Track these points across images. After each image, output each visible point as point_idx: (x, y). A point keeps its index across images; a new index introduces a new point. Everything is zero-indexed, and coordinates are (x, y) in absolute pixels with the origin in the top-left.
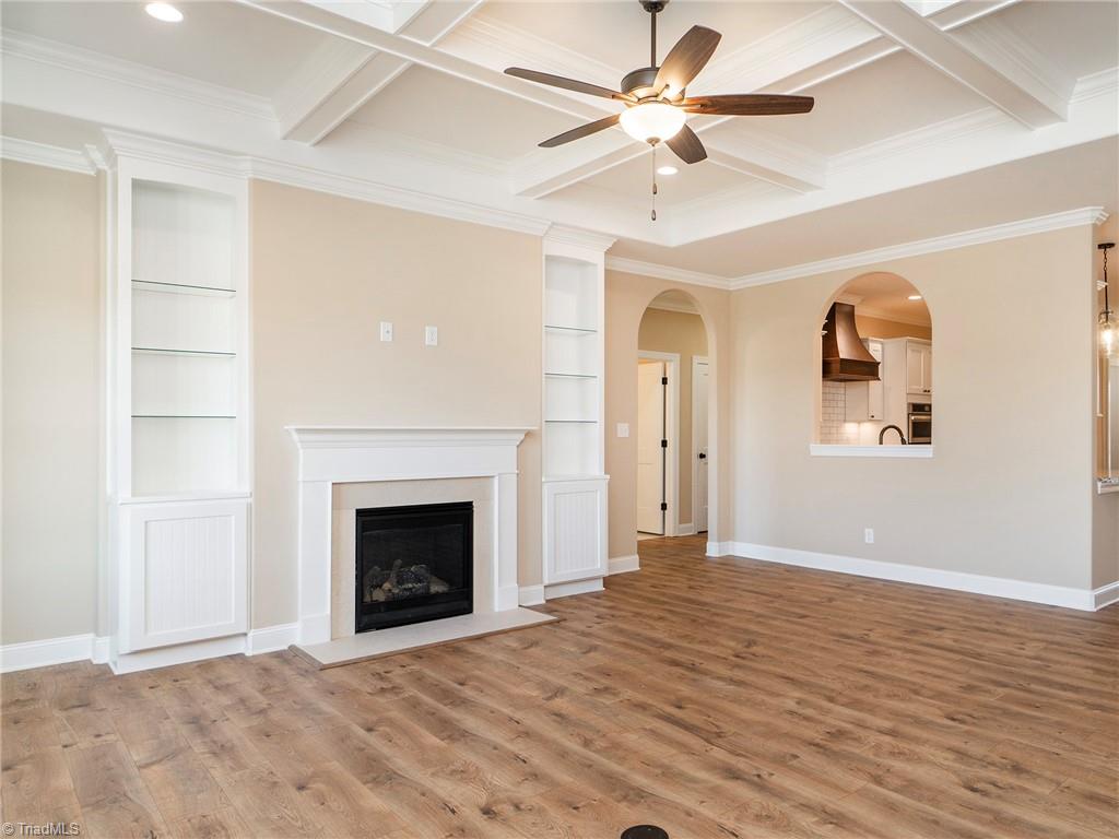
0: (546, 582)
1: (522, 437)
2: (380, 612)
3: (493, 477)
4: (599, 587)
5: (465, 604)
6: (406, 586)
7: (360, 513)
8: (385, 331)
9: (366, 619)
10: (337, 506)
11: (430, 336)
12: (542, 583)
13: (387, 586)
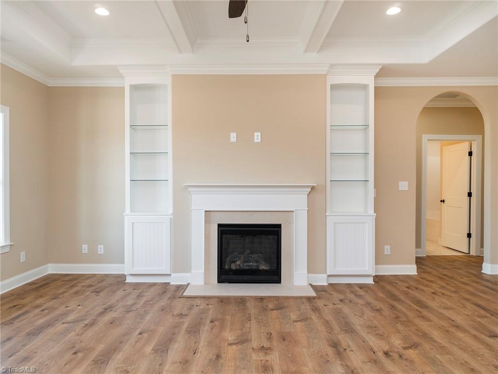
0: (329, 273)
1: (310, 190)
2: (230, 274)
3: (293, 211)
4: (370, 281)
5: (276, 278)
6: (249, 264)
7: (220, 226)
8: (233, 137)
9: (223, 277)
10: (207, 221)
11: (257, 137)
12: (326, 273)
13: (238, 263)
